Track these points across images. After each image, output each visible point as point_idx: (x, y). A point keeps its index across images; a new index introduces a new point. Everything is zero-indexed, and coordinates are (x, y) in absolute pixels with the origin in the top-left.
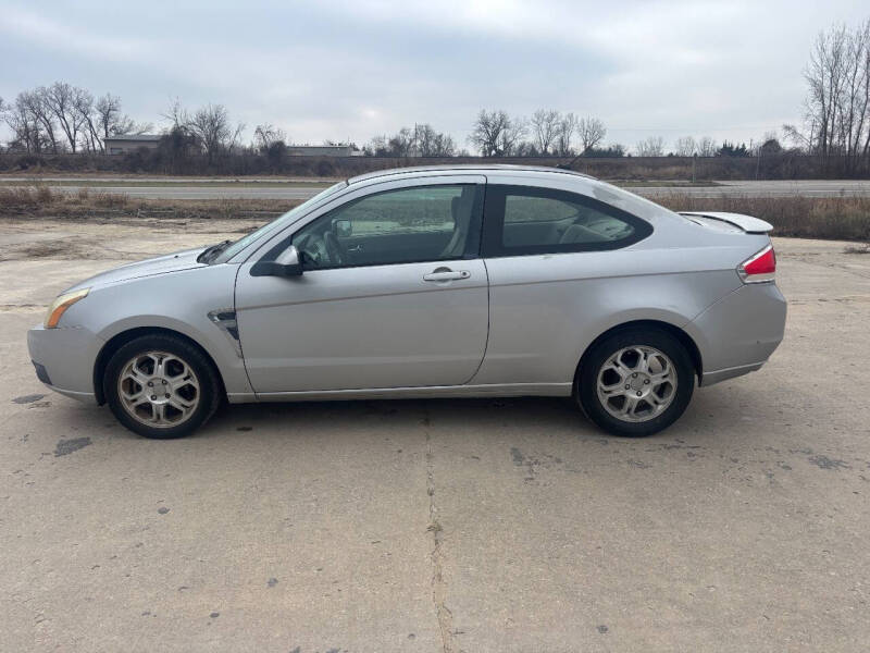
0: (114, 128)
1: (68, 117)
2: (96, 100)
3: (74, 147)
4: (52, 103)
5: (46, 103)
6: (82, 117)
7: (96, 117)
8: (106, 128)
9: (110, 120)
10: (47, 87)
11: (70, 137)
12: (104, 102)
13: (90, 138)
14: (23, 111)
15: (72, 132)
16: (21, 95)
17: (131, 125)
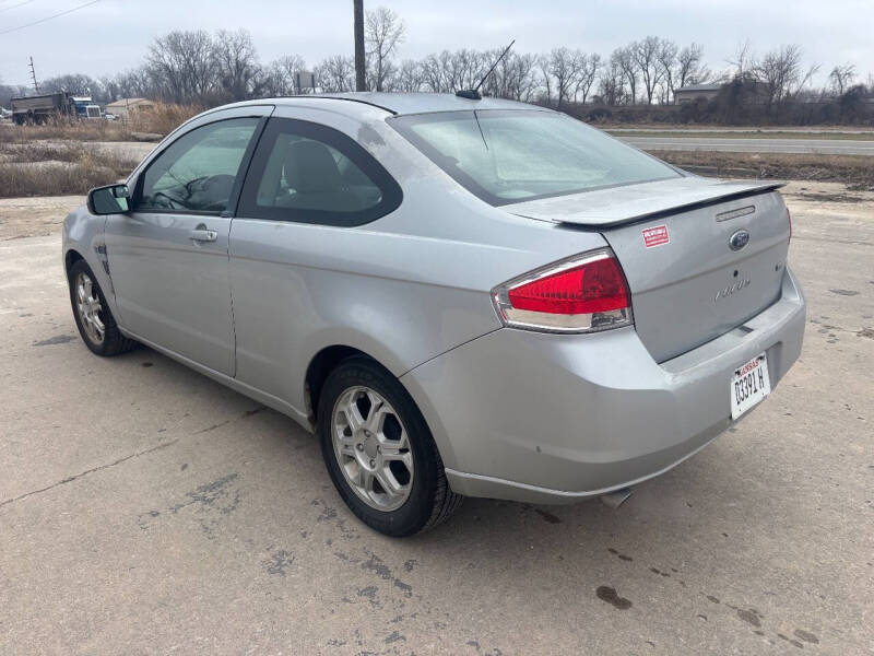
0: (691, 79)
1: (651, 70)
2: (680, 51)
3: (650, 99)
4: (639, 57)
5: (635, 58)
6: (664, 69)
7: (676, 69)
8: (683, 79)
9: (689, 71)
10: (639, 42)
11: (649, 89)
12: (687, 52)
13: (666, 90)
14: (615, 66)
15: (651, 85)
16: (615, 52)
17: (708, 74)
